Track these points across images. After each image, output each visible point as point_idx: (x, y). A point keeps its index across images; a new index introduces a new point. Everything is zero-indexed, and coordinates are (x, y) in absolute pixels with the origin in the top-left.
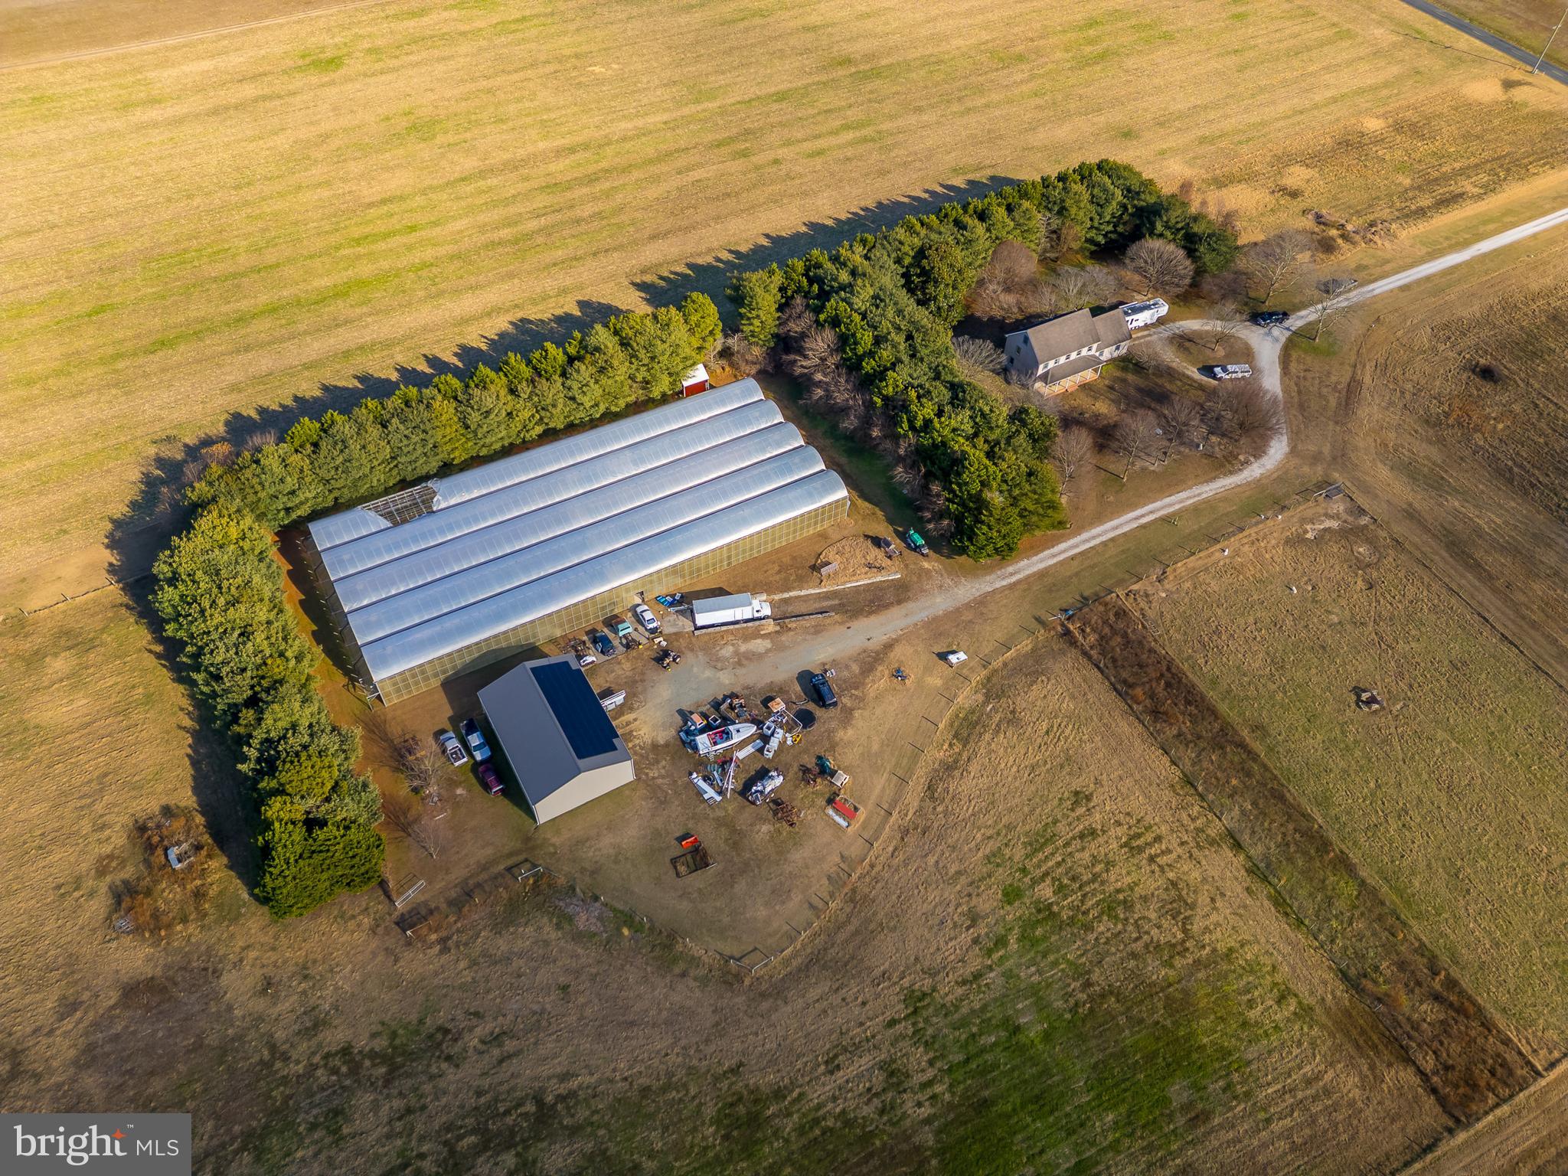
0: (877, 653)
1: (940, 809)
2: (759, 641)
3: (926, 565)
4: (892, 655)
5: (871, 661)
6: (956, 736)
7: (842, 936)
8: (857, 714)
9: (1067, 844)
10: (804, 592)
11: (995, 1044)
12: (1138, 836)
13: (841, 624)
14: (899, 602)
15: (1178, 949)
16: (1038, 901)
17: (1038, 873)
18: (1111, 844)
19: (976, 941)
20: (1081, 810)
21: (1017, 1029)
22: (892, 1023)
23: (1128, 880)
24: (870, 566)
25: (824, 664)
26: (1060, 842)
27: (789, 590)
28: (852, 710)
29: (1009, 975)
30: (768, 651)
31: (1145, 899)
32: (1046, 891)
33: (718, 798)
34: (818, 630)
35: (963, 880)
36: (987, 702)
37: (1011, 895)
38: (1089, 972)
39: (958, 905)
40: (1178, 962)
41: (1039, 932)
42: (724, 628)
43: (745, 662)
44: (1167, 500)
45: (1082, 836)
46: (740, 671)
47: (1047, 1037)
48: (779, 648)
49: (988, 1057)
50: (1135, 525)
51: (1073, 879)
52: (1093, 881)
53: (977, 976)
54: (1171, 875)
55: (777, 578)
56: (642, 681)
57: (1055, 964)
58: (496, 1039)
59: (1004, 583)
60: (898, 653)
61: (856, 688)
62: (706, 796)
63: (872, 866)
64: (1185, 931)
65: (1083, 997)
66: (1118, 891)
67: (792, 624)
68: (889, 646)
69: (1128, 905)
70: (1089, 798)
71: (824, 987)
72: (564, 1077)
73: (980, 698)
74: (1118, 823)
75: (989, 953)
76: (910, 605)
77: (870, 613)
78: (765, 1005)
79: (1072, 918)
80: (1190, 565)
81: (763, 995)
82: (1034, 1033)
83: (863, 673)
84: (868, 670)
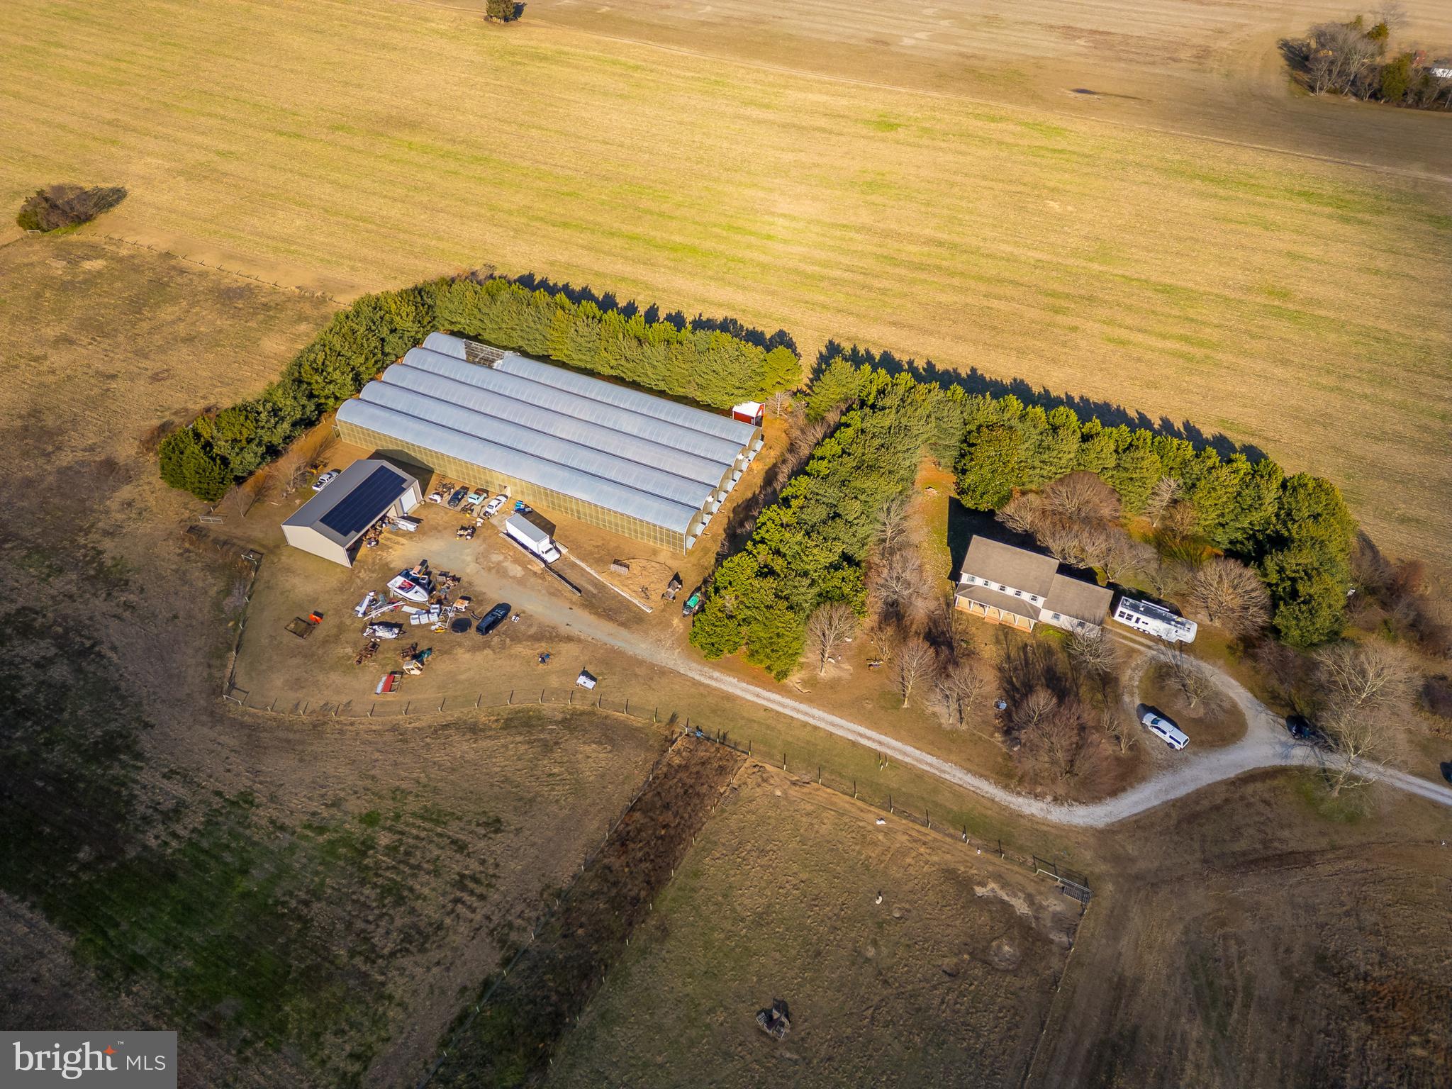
0: (557, 636)
1: (428, 740)
2: (519, 569)
3: (676, 621)
4: (562, 645)
5: (549, 635)
6: (508, 719)
7: (281, 734)
8: (487, 651)
9: (440, 835)
10: (588, 569)
11: (226, 864)
12: (477, 881)
13: (572, 602)
14: (622, 624)
15: (372, 955)
16: (373, 839)
17: (401, 827)
18: (456, 865)
19: (314, 814)
20: (482, 831)
21: (244, 872)
22: (218, 794)
23: (426, 891)
24: (645, 590)
26: (439, 830)
27: (583, 560)
28: (489, 647)
29: (292, 849)
30: (514, 578)
31: (413, 911)
32: (384, 839)
33: (360, 615)
34: (554, 593)
35: (368, 783)
36: (556, 723)
37: (370, 819)
38: (319, 899)
39: (343, 789)
40: (358, 961)
41: (342, 850)
42: (516, 545)
43: (494, 571)
44: (909, 749)
45: (454, 842)
46: (483, 573)
47: (246, 895)
48: (521, 581)
49: (213, 863)
50: (851, 737)
51: (407, 853)
52: (412, 867)
53: (282, 828)
54: (448, 921)
55: (590, 548)
56: (439, 531)
57: (317, 873)
58: (128, 606)
59: (697, 677)
60: (565, 648)
61: (512, 640)
62: (358, 608)
63: (352, 724)
64: (393, 954)
65: (293, 904)
66: (411, 890)
67: (550, 577)
68: (569, 639)
69: (400, 901)
70: (497, 831)
71: (232, 742)
72: (114, 648)
73: (560, 717)
74: (483, 862)
75: (309, 827)
76: (624, 632)
77: (596, 614)
78: (204, 718)
79: (367, 868)
80: (834, 799)
81: (212, 714)
82: (244, 884)
83: (530, 636)
84: (536, 638)
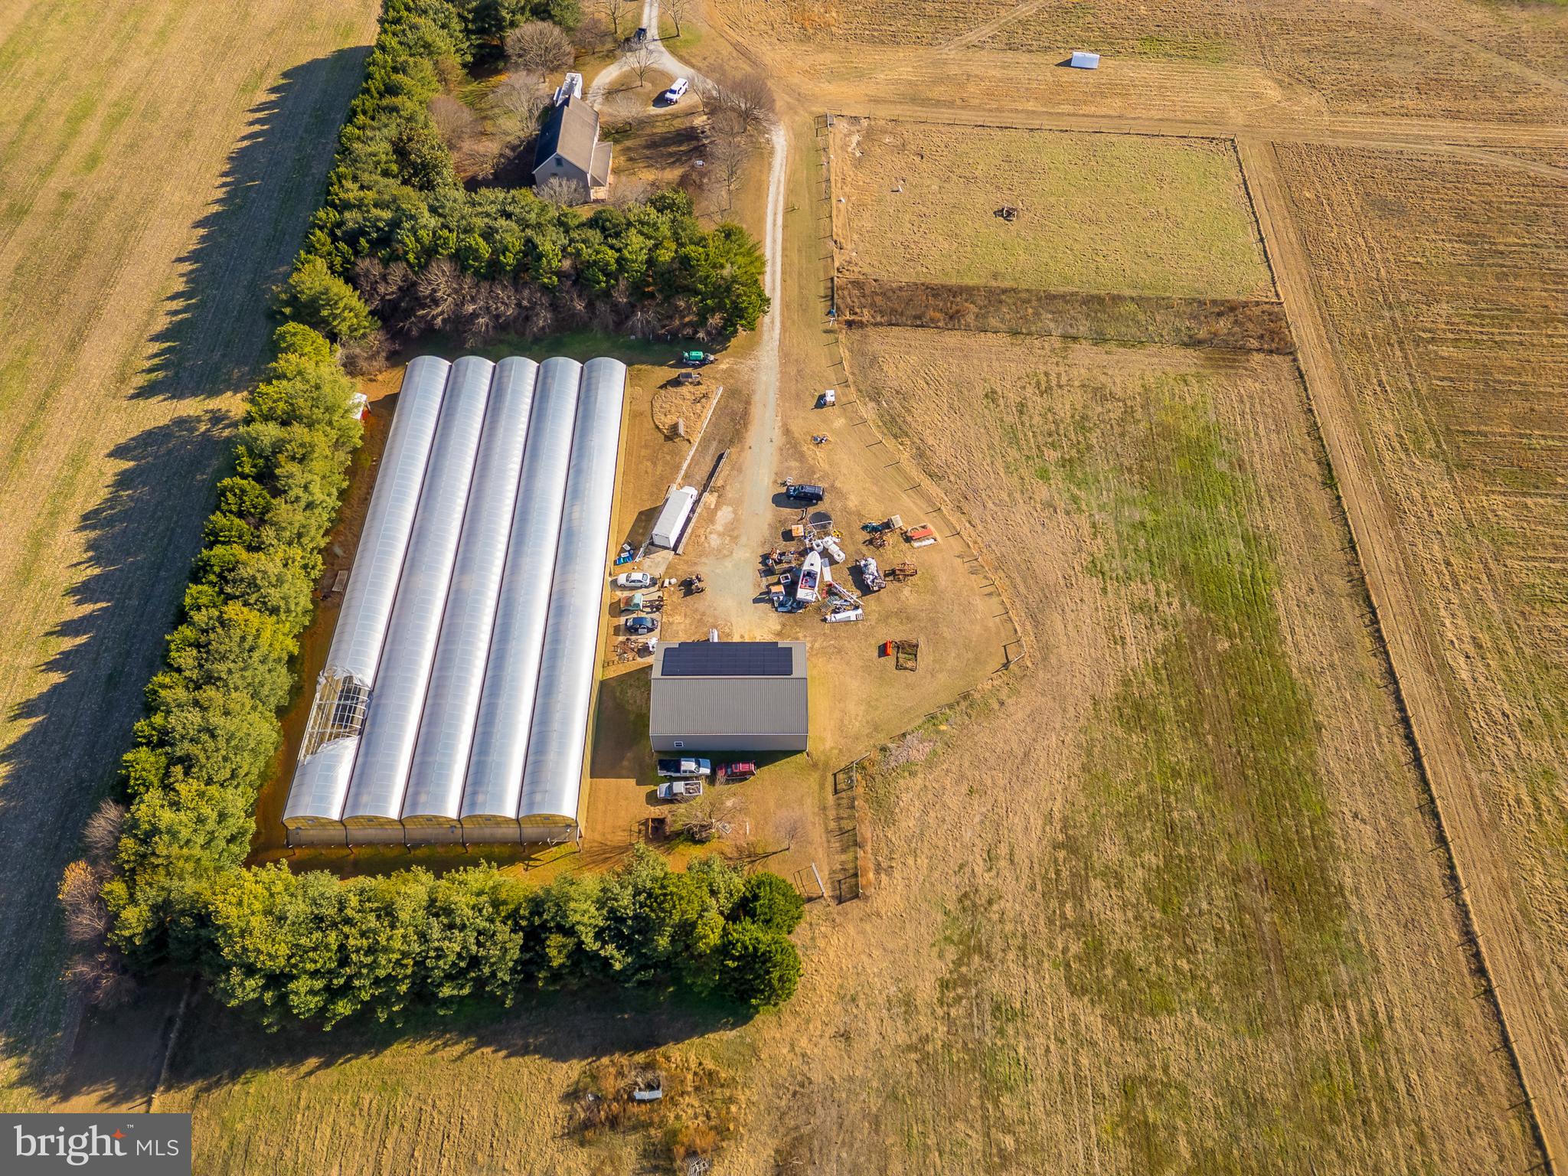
0: (789, 442)
1: (952, 478)
2: (719, 513)
3: (723, 366)
4: (796, 435)
5: (791, 446)
6: (896, 437)
7: (1022, 590)
8: (838, 484)
9: (1023, 424)
10: (689, 458)
11: (1147, 541)
12: (1038, 384)
13: (742, 450)
14: (748, 403)
15: (1129, 411)
16: (1056, 464)
17: (1035, 451)
18: (1037, 404)
19: (1068, 513)
20: (1001, 401)
21: (1143, 524)
22: (1104, 590)
23: (1068, 407)
24: (697, 401)
25: (775, 482)
26: (1019, 426)
27: (678, 467)
28: (833, 486)
29: (1102, 508)
30: (735, 512)
31: (1085, 407)
32: (1052, 455)
33: (860, 611)
34: (737, 468)
35: (1018, 495)
36: (878, 403)
37: (1044, 475)
38: (1121, 465)
39: (1035, 508)
40: (1138, 415)
41: (1079, 475)
42: (689, 530)
43: (735, 533)
44: (771, 198)
45: (1021, 413)
46: (743, 540)
47: (1156, 511)
48: (737, 504)
49: (1153, 550)
50: (779, 230)
51: (1050, 435)
52: (1058, 426)
53: (1094, 526)
54: (1077, 383)
55: (659, 468)
56: (703, 614)
57: (1106, 478)
58: (991, 858)
59: (777, 331)
60: (796, 428)
61: (814, 473)
62: (853, 618)
63: (975, 542)
64: (1119, 400)
65: (1136, 477)
66: (1073, 417)
67: (718, 481)
68: (787, 432)
69: (1084, 418)
70: (994, 392)
71: (1057, 618)
72: (1049, 818)
73: (872, 404)
74: (1024, 388)
75: (1079, 510)
76: (757, 398)
77: (745, 425)
78: (1054, 661)
79: (1078, 451)
80: (840, 224)
81: (1045, 659)
82: (1149, 517)
83: (801, 462)
84: (801, 457)
